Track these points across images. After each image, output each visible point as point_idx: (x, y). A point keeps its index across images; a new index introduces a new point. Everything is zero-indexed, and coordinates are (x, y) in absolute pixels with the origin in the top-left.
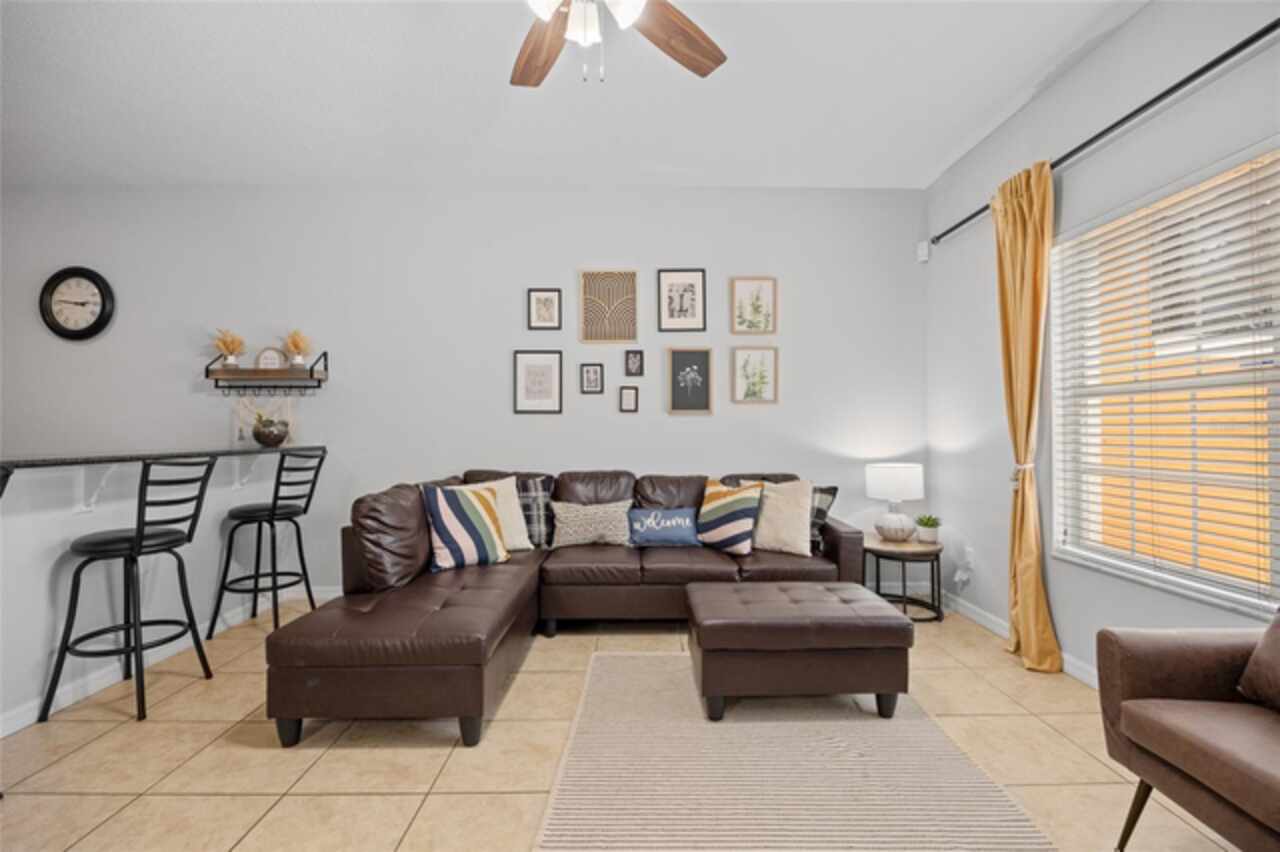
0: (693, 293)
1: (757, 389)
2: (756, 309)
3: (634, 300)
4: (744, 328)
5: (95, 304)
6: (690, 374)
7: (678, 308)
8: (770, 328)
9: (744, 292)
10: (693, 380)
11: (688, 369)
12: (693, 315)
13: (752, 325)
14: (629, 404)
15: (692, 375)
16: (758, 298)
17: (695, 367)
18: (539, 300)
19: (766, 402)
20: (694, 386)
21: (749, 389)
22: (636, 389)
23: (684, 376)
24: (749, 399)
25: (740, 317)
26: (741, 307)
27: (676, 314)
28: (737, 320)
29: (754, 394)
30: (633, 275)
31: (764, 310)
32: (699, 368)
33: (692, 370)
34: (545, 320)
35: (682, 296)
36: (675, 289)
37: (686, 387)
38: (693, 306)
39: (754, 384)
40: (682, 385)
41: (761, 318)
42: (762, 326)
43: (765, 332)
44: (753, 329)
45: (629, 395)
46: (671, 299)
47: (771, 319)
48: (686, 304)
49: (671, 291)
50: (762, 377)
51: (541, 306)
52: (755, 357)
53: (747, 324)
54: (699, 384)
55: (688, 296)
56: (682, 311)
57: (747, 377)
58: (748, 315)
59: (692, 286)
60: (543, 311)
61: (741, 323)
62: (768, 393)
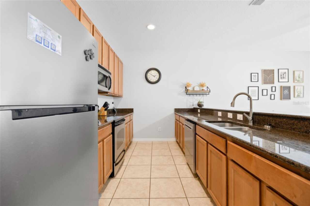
0: (286, 74)
1: (299, 95)
2: (299, 77)
3: (274, 75)
4: (296, 81)
5: (157, 76)
6: (286, 92)
7: (282, 77)
8: (302, 81)
9: (297, 74)
10: (286, 93)
11: (286, 90)
12: (286, 79)
13: (298, 81)
14: (273, 98)
15: (287, 92)
16: (299, 75)
17: (287, 90)
18: (253, 75)
19: (301, 97)
20: (287, 94)
21: (298, 94)
22: (274, 95)
23: (285, 92)
24: (298, 97)
25: (296, 79)
26: (296, 77)
27: (282, 78)
28: (295, 80)
29: (299, 96)
30: (274, 70)
31: (301, 78)
32: (288, 90)
33: (287, 91)
34: (255, 80)
35: (283, 75)
36: (282, 73)
37: (285, 94)
38: (286, 77)
39: (299, 94)
40: (284, 94)
41: (300, 79)
42: (300, 81)
43: (301, 82)
44: (299, 82)
45: (273, 96)
46: (281, 75)
47: (302, 80)
48: (284, 77)
49: (281, 73)
50: (300, 92)
51: (254, 77)
52: (299, 87)
53: (297, 81)
54: (288, 94)
55: (285, 74)
56: (283, 78)
57: (297, 92)
58: (297, 79)
59: (285, 72)
60: (254, 78)
61: (296, 80)
62: (302, 95)
